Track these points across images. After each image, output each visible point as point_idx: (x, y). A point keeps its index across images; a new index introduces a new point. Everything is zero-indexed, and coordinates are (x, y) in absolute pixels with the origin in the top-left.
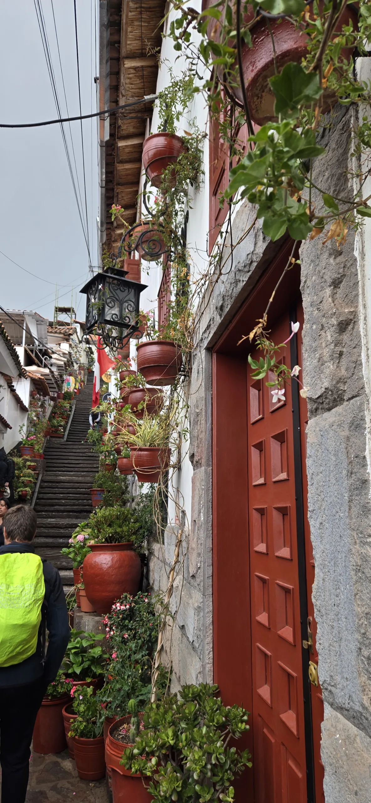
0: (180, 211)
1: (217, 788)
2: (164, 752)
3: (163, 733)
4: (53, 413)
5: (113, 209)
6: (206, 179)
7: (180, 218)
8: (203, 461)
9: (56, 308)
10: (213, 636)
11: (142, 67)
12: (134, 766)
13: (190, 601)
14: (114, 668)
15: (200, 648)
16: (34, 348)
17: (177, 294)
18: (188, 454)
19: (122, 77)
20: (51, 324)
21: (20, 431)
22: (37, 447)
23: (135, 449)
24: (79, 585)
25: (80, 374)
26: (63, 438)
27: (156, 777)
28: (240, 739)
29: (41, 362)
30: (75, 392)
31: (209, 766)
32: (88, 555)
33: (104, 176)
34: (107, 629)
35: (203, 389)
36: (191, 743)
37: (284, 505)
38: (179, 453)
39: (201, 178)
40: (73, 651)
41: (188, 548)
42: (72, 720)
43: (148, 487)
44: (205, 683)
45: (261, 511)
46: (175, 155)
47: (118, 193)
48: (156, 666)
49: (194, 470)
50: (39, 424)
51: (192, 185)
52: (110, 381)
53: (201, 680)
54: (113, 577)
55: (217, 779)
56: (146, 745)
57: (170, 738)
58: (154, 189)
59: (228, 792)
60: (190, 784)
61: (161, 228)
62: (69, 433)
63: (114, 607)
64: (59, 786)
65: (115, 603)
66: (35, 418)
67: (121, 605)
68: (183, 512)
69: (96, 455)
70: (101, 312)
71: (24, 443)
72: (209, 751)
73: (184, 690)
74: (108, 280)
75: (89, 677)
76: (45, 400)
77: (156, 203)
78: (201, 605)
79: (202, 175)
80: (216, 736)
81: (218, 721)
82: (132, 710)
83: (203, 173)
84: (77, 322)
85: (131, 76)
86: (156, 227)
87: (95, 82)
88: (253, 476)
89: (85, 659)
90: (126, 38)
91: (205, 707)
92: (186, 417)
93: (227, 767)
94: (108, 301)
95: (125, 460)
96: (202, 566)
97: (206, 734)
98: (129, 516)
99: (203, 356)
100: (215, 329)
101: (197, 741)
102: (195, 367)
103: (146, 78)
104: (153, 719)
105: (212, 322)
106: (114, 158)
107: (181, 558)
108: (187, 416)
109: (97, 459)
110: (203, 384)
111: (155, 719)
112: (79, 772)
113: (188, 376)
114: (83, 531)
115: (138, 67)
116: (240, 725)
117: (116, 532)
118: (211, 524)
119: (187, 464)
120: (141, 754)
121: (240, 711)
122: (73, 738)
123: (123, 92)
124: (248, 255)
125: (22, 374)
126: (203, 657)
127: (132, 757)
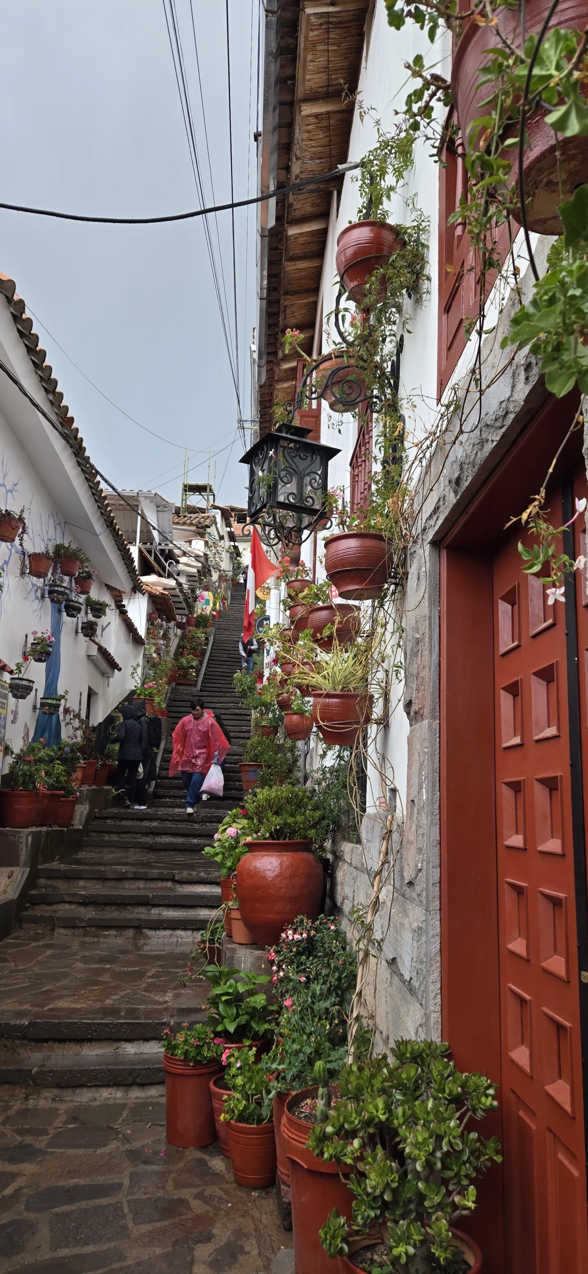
0: (390, 335)
1: (451, 1187)
2: (371, 1130)
3: (370, 1103)
4: (180, 648)
5: (287, 335)
6: (432, 288)
7: (389, 347)
8: (426, 711)
9: (185, 486)
10: (441, 972)
11: (328, 113)
12: (328, 1150)
13: (406, 921)
14: (289, 1021)
15: (422, 988)
16: (153, 547)
17: (385, 462)
18: (402, 702)
19: (297, 131)
20: (177, 512)
21: (133, 674)
22: (157, 700)
23: (320, 696)
24: (230, 903)
25: (219, 587)
26: (195, 685)
27: (361, 1166)
28: (484, 1119)
29: (164, 569)
30: (214, 616)
31: (439, 1154)
32: (244, 858)
33: (265, 282)
34: (274, 968)
35: (426, 603)
36: (412, 1120)
37: (553, 775)
38: (387, 701)
39: (425, 287)
40: (224, 998)
41: (402, 842)
42: (225, 1097)
43: (334, 757)
44: (429, 1040)
45: (516, 787)
46: (385, 253)
47: (285, 307)
48: (355, 1015)
49: (411, 725)
50: (160, 664)
51: (410, 296)
52: (269, 599)
53: (423, 1036)
54: (283, 890)
55: (449, 1174)
56: (345, 1120)
57: (380, 1111)
58: (352, 305)
59: (468, 1194)
60: (410, 1181)
61: (362, 363)
62: (204, 678)
63: (283, 935)
64: (207, 1193)
65: (285, 930)
66: (155, 655)
67: (294, 933)
68: (394, 791)
69: (245, 712)
70: (273, 490)
71: (138, 692)
72: (439, 1133)
73: (398, 1047)
74: (282, 442)
75: (248, 1038)
76: (169, 628)
77: (352, 324)
78: (423, 926)
79: (426, 282)
80: (448, 1112)
81: (451, 1091)
82: (320, 1077)
83: (429, 279)
84: (216, 508)
85: (310, 127)
86: (353, 361)
87: (256, 139)
88: (503, 733)
89: (241, 1012)
90: (304, 70)
91: (431, 1072)
92: (399, 646)
93: (465, 1158)
94: (283, 473)
95: (295, 717)
96: (425, 867)
97: (432, 1109)
98: (305, 800)
99: (427, 553)
100: (447, 512)
101: (419, 1119)
102: (413, 571)
103: (334, 130)
104: (354, 1084)
105: (441, 503)
106: (282, 253)
107: (391, 858)
108: (401, 644)
109: (248, 718)
110: (426, 596)
111: (358, 1084)
112: (235, 1175)
113: (402, 585)
114: (234, 822)
115: (322, 114)
116: (483, 1099)
117: (286, 824)
118: (437, 804)
119: (400, 720)
120: (337, 1133)
121: (484, 1081)
122: (227, 1123)
123: (298, 153)
124: (501, 402)
125: (137, 588)
126: (426, 1001)
127: (324, 1138)
